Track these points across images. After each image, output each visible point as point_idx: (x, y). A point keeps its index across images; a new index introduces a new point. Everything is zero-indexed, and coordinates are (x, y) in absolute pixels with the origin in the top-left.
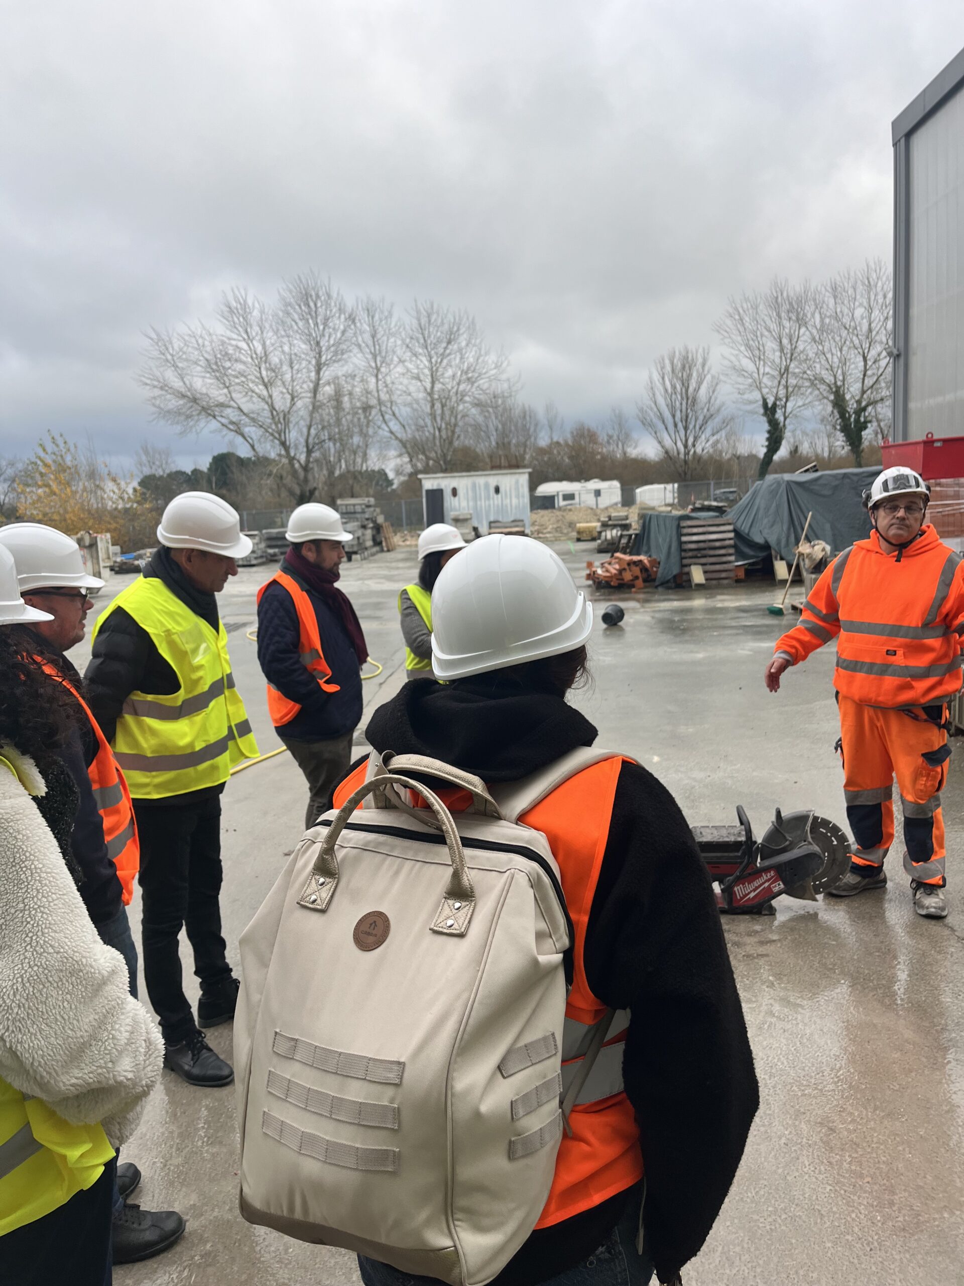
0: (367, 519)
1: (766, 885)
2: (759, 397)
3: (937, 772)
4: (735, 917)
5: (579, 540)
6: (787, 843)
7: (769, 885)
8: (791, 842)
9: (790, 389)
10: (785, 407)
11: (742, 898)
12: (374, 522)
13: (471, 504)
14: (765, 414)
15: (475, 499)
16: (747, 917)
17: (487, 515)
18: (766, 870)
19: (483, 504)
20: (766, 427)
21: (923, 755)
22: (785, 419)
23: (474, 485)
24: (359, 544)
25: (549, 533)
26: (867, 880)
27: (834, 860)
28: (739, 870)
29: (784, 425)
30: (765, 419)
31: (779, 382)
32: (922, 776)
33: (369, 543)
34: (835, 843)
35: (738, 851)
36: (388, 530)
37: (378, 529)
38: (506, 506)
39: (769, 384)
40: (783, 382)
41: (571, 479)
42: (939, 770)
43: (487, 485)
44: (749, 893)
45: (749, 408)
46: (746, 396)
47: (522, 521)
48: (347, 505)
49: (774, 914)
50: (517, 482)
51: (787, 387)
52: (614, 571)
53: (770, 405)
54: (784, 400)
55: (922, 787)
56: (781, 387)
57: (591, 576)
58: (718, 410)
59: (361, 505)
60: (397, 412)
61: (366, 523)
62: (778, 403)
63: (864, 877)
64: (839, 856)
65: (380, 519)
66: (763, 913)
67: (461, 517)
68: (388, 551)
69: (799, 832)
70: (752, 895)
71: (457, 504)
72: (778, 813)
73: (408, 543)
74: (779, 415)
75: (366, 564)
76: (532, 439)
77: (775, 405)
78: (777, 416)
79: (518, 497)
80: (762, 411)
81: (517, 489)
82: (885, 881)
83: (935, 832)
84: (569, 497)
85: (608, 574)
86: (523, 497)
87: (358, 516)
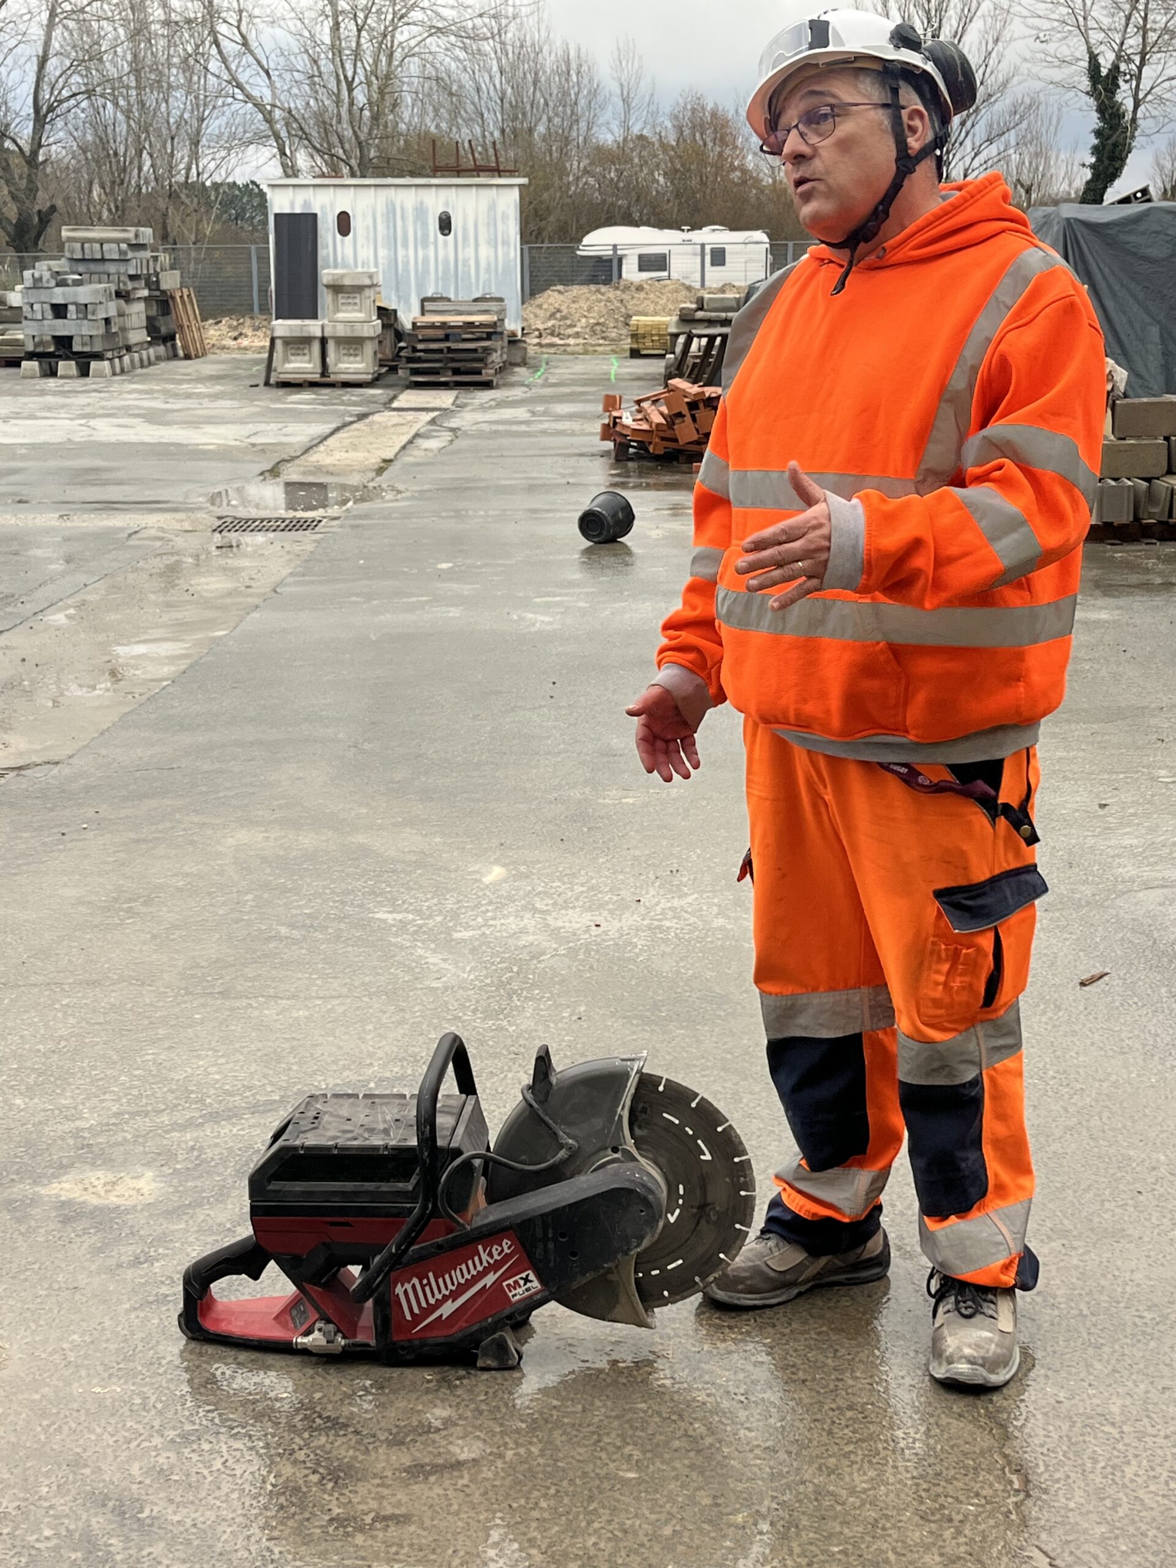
0: (133, 278)
1: (490, 1279)
2: (1082, 52)
3: (979, 950)
4: (396, 1372)
5: (635, 354)
6: (562, 1154)
7: (498, 1282)
8: (574, 1154)
9: (1152, 37)
10: (1139, 78)
11: (417, 1319)
12: (153, 284)
13: (383, 253)
14: (1093, 93)
15: (393, 242)
16: (428, 1375)
17: (420, 286)
18: (491, 1234)
19: (408, 254)
20: (1093, 120)
21: (939, 894)
22: (1137, 105)
23: (391, 210)
24: (109, 335)
25: (577, 335)
26: (823, 1261)
27: (703, 1207)
28: (397, 1237)
29: (1134, 120)
30: (1092, 102)
31: (1128, 18)
32: (940, 960)
33: (138, 336)
34: (707, 1157)
35: (407, 1178)
36: (187, 311)
37: (163, 303)
38: (466, 261)
39: (1106, 21)
40: (1137, 18)
41: (662, 223)
42: (987, 942)
43: (421, 212)
44: (439, 1303)
45: (1057, 74)
46: (1051, 47)
47: (501, 300)
48: (83, 242)
49: (516, 1367)
50: (492, 208)
51: (1144, 30)
52: (658, 419)
53: (1104, 72)
54: (1137, 59)
55: (938, 993)
56: (1131, 29)
57: (610, 430)
58: (1005, 84)
59: (118, 241)
60: (252, 37)
61: (130, 286)
62: (1123, 67)
63: (814, 1252)
64: (718, 1194)
65: (170, 281)
66: (480, 1363)
67: (347, 282)
68: (187, 357)
69: (598, 1122)
70: (448, 1309)
71: (349, 251)
72: (543, 1062)
73: (244, 342)
74: (1124, 96)
75: (119, 385)
76: (583, 125)
77: (1115, 69)
78: (1119, 98)
79: (493, 243)
80: (1085, 83)
81: (492, 224)
82: (882, 1261)
83: (990, 1125)
84: (653, 262)
85: (645, 426)
86: (506, 243)
87: (112, 268)
